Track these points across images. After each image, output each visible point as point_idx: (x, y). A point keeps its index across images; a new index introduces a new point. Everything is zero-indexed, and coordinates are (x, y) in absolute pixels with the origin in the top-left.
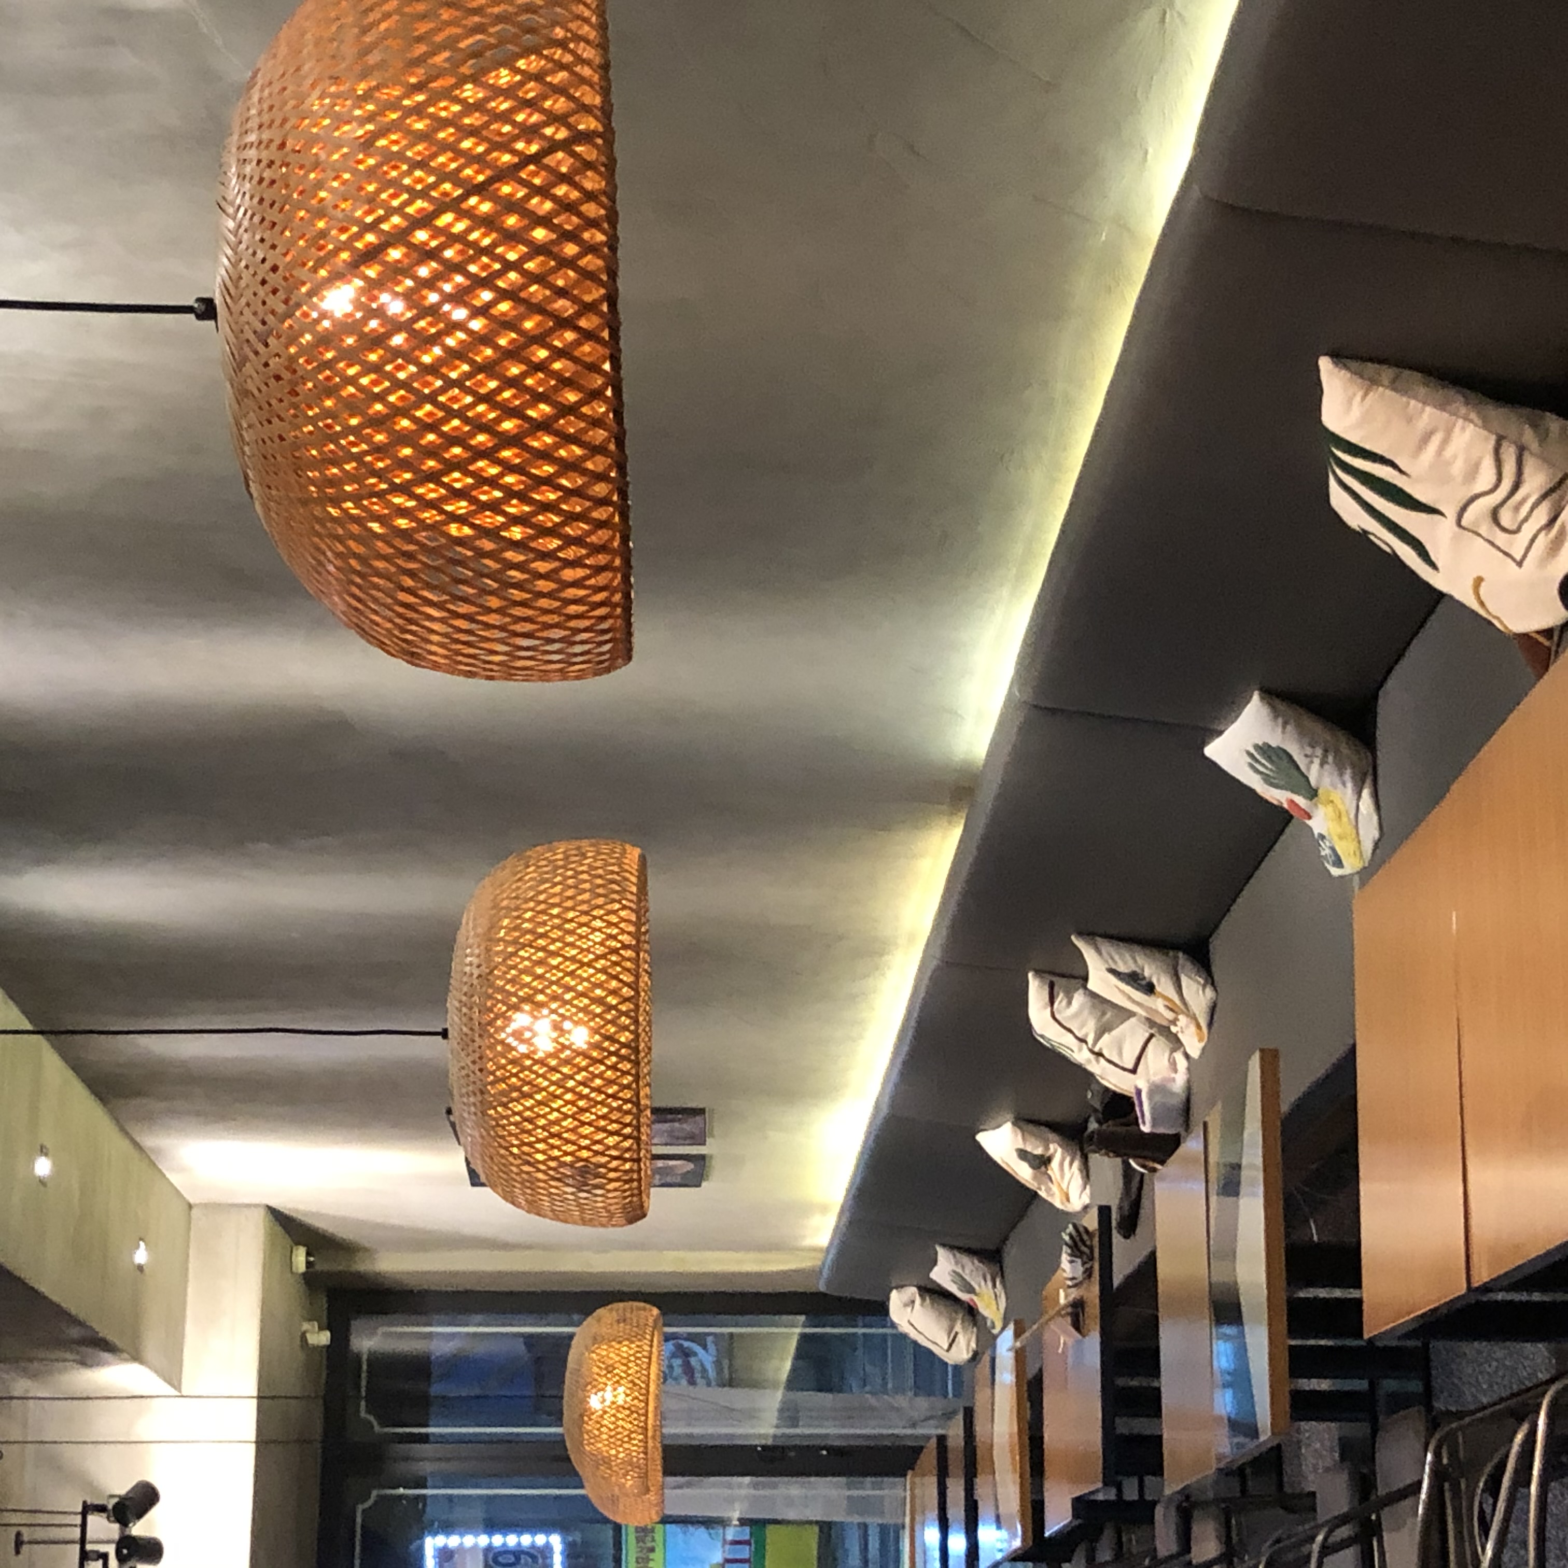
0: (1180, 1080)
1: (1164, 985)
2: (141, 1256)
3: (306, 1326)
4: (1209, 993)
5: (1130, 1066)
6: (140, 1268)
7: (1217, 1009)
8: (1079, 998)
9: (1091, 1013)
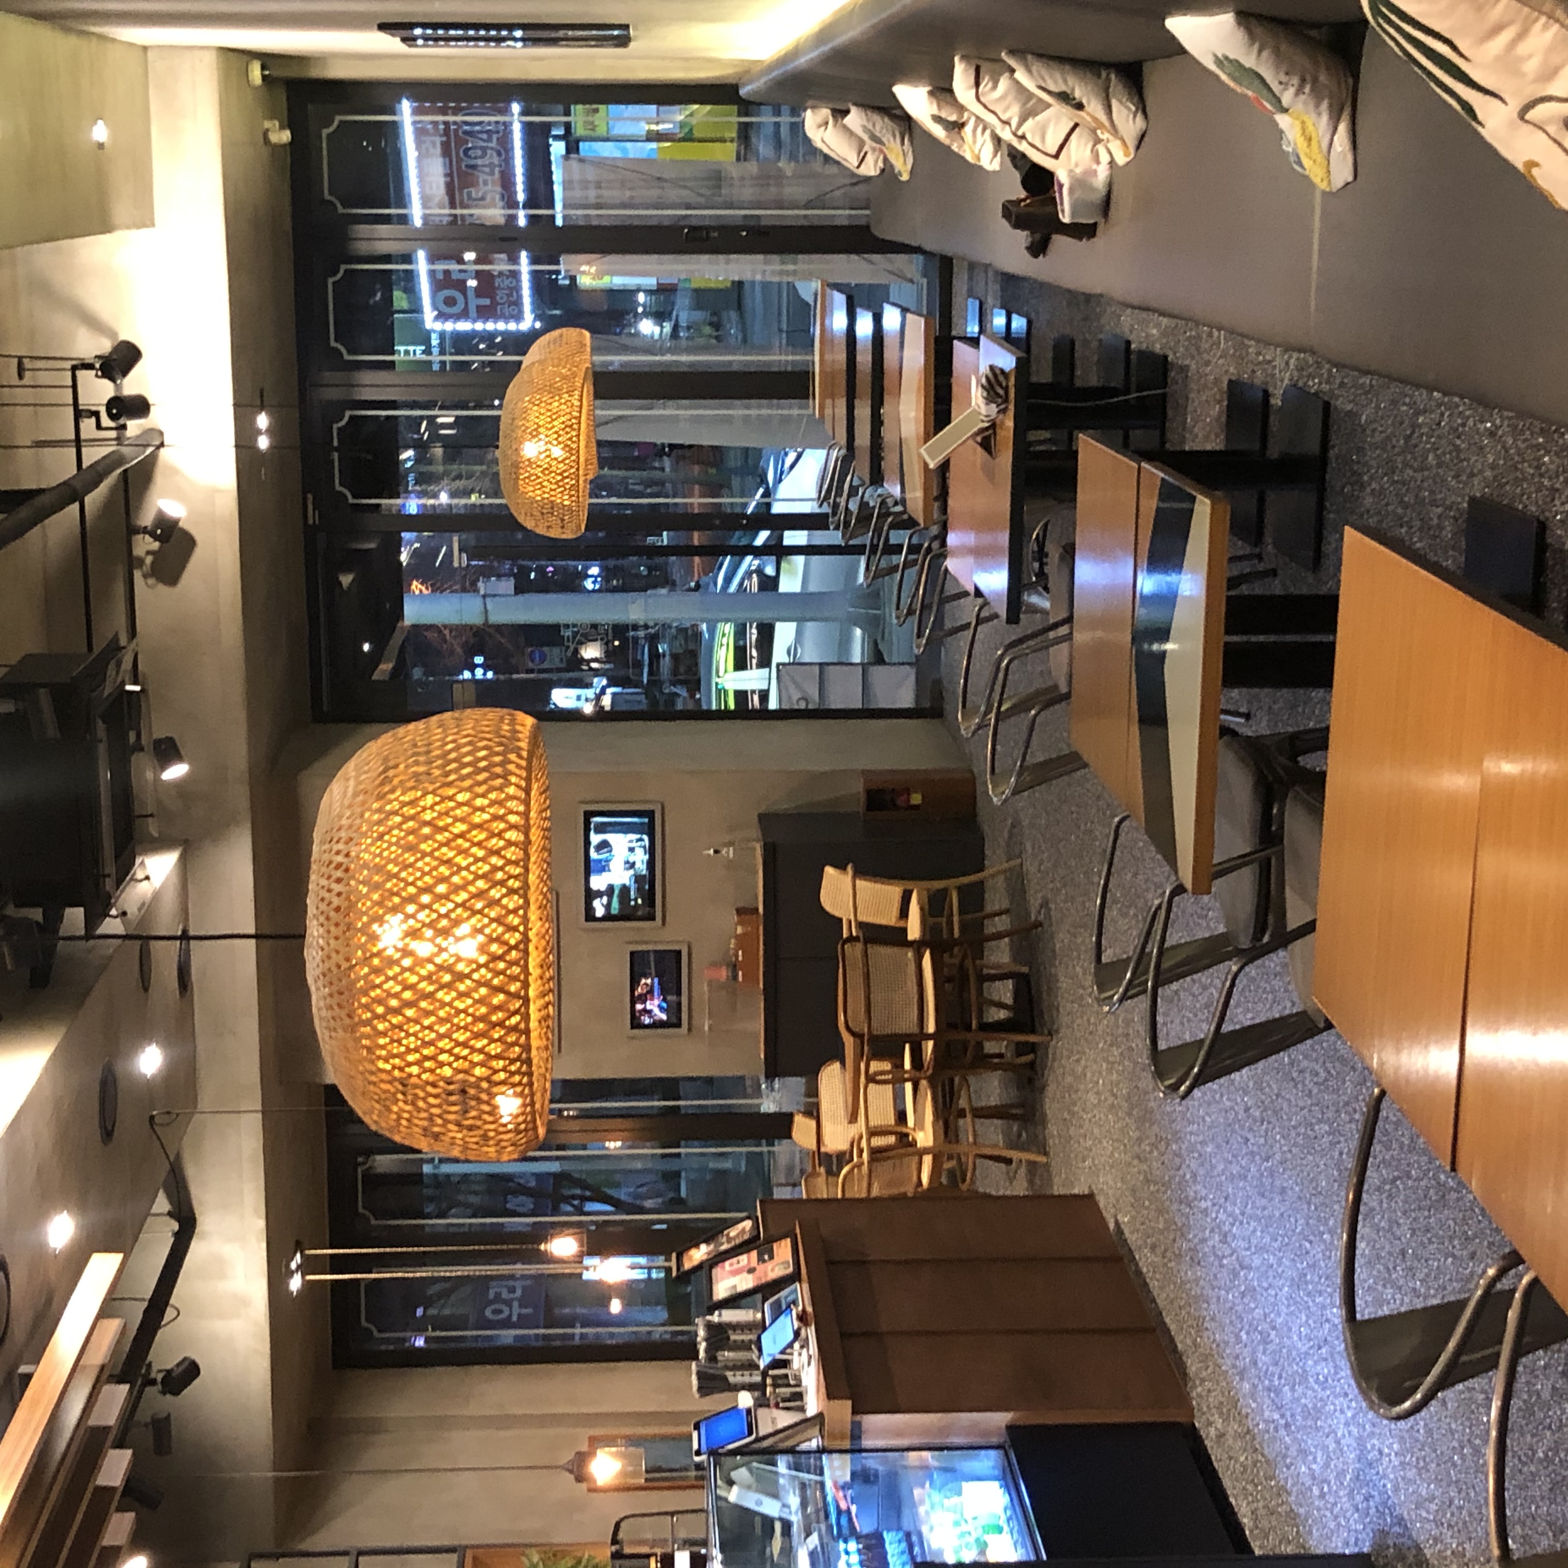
0: (1103, 173)
1: (1094, 107)
2: (100, 132)
3: (267, 124)
4: (1140, 122)
5: (1053, 151)
6: (101, 146)
7: (1146, 139)
8: (1004, 83)
9: (1016, 98)
